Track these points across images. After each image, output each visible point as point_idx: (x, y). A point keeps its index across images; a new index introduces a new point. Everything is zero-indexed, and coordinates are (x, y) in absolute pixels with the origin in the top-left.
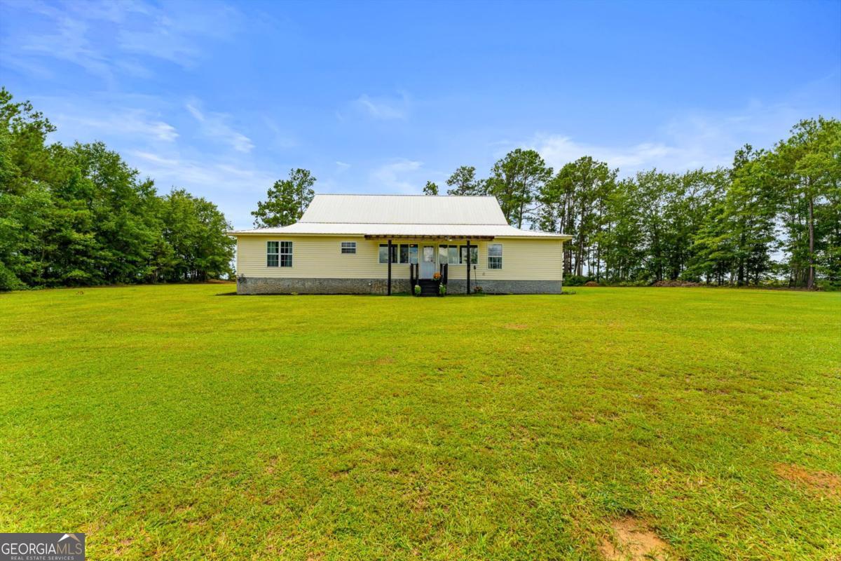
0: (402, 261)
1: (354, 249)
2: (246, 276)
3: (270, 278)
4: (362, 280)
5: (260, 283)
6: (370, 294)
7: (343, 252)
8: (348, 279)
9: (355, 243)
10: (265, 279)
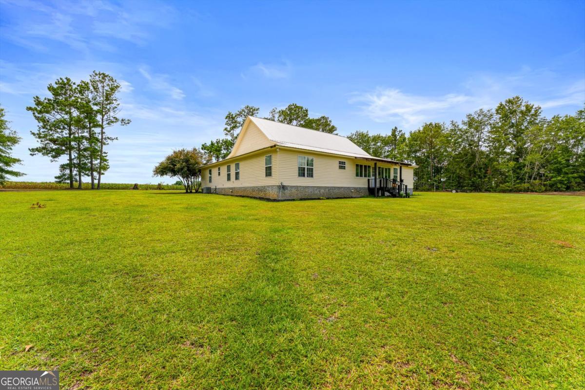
0: (365, 176)
1: (345, 167)
2: (285, 184)
3: (300, 186)
4: (348, 187)
5: (294, 190)
6: (352, 197)
7: (340, 168)
8: (342, 187)
9: (345, 162)
10: (297, 187)
